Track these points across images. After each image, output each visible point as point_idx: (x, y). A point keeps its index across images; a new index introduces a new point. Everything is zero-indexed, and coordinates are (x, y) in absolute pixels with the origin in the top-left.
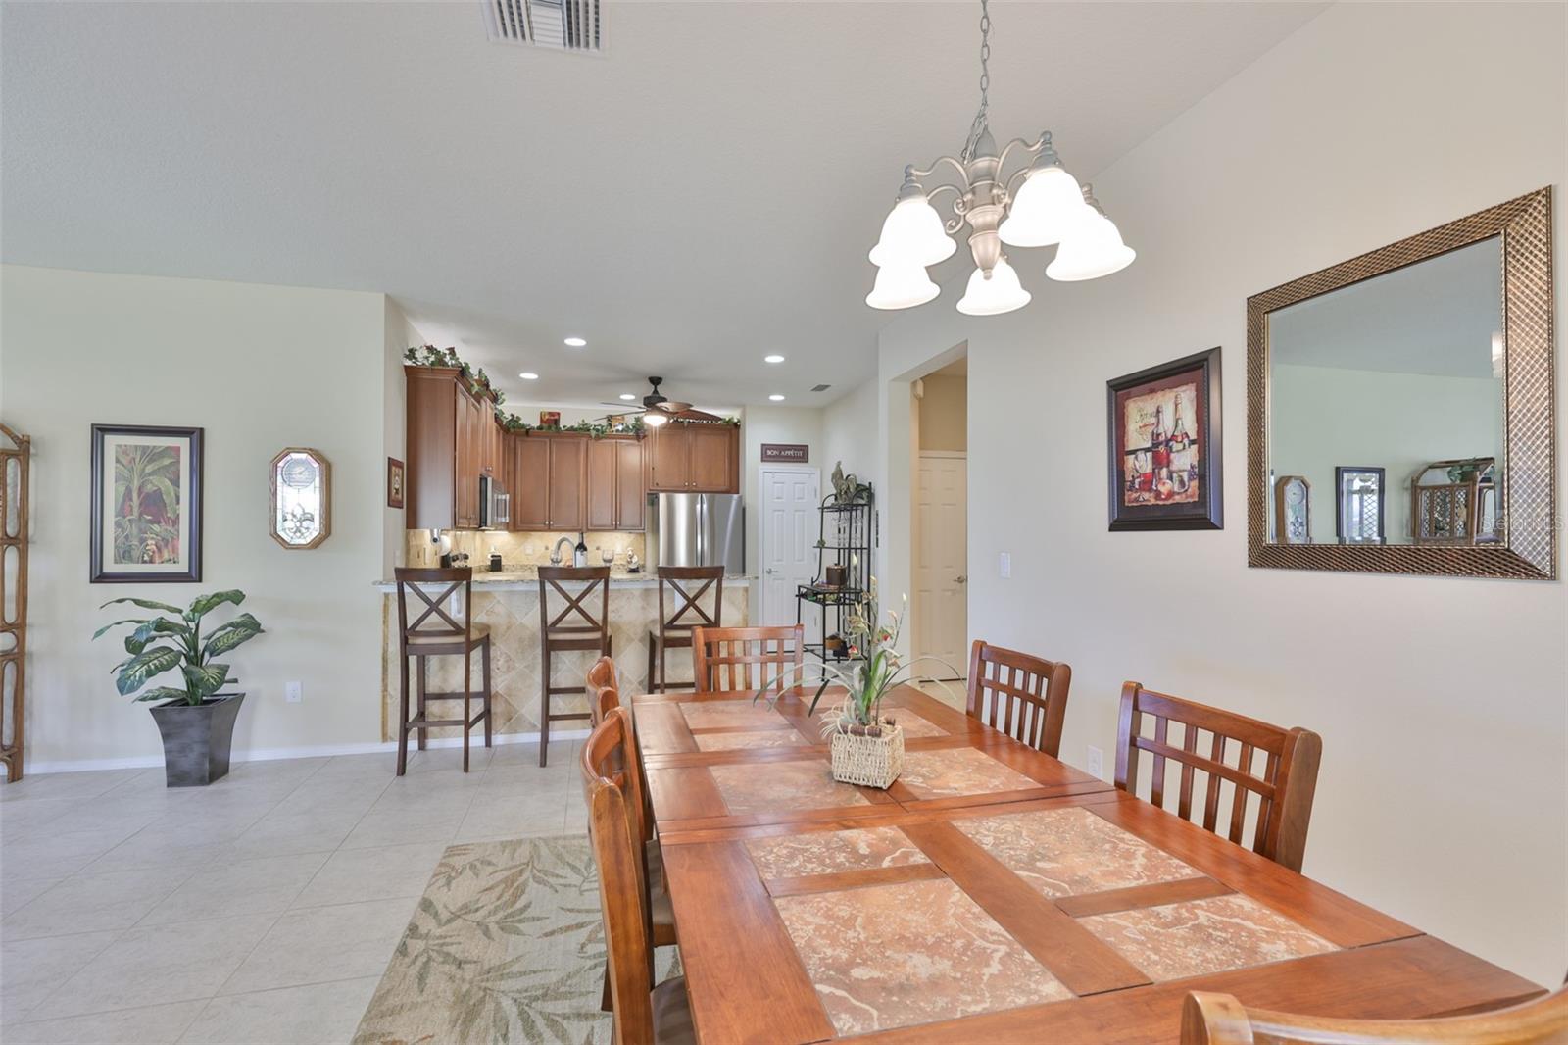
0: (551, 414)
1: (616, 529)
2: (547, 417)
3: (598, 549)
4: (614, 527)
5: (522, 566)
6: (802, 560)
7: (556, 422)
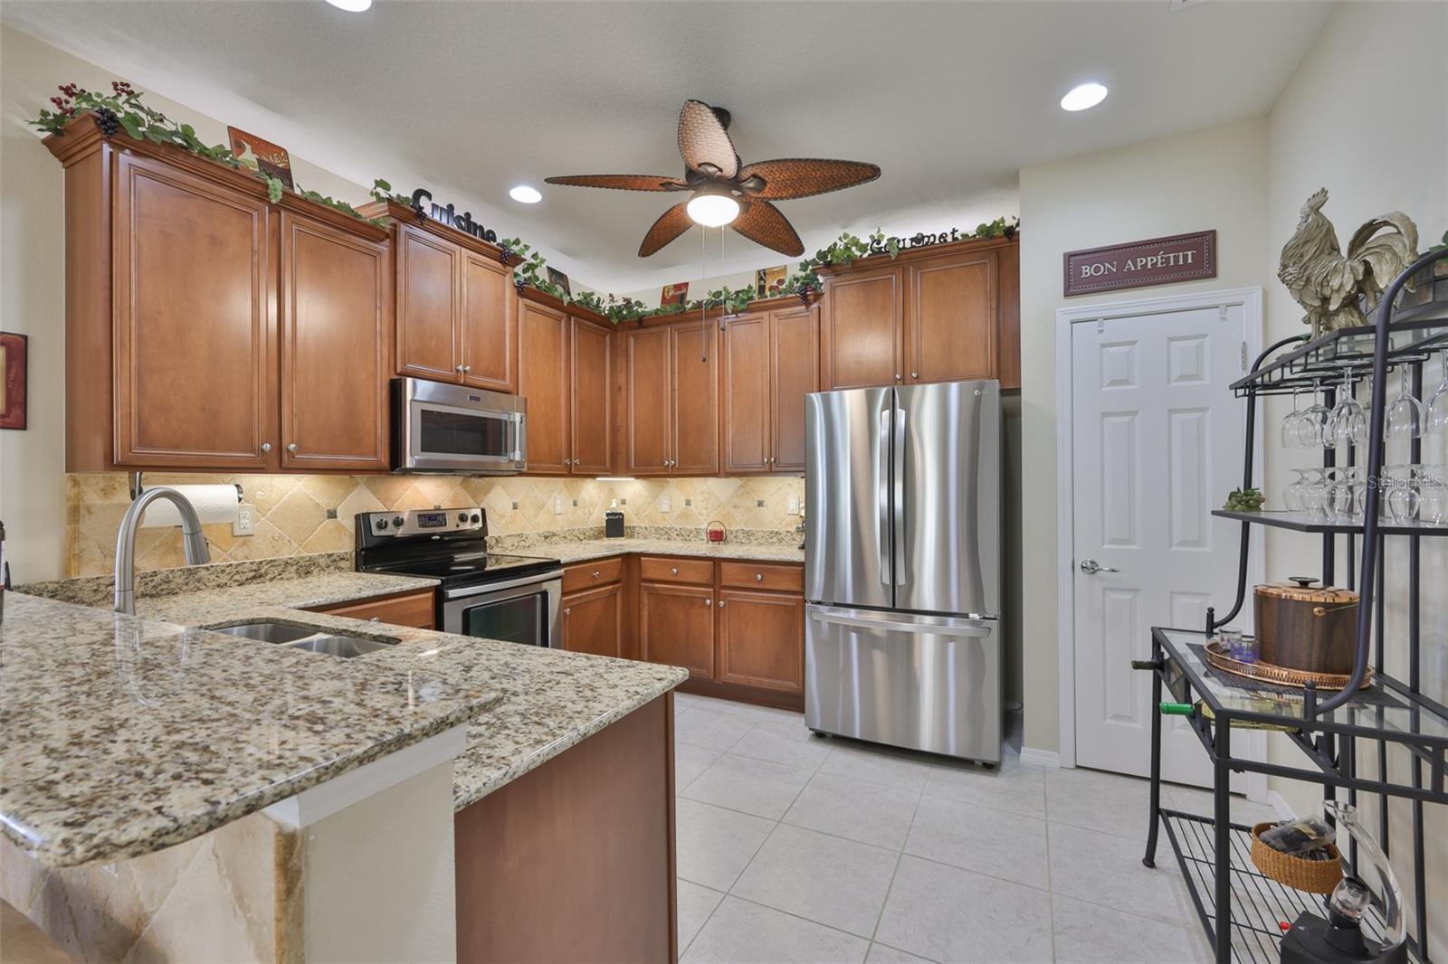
0: (678, 287)
1: (771, 472)
2: (671, 293)
3: (760, 504)
4: (767, 468)
5: (657, 529)
6: (1199, 543)
7: (683, 296)
